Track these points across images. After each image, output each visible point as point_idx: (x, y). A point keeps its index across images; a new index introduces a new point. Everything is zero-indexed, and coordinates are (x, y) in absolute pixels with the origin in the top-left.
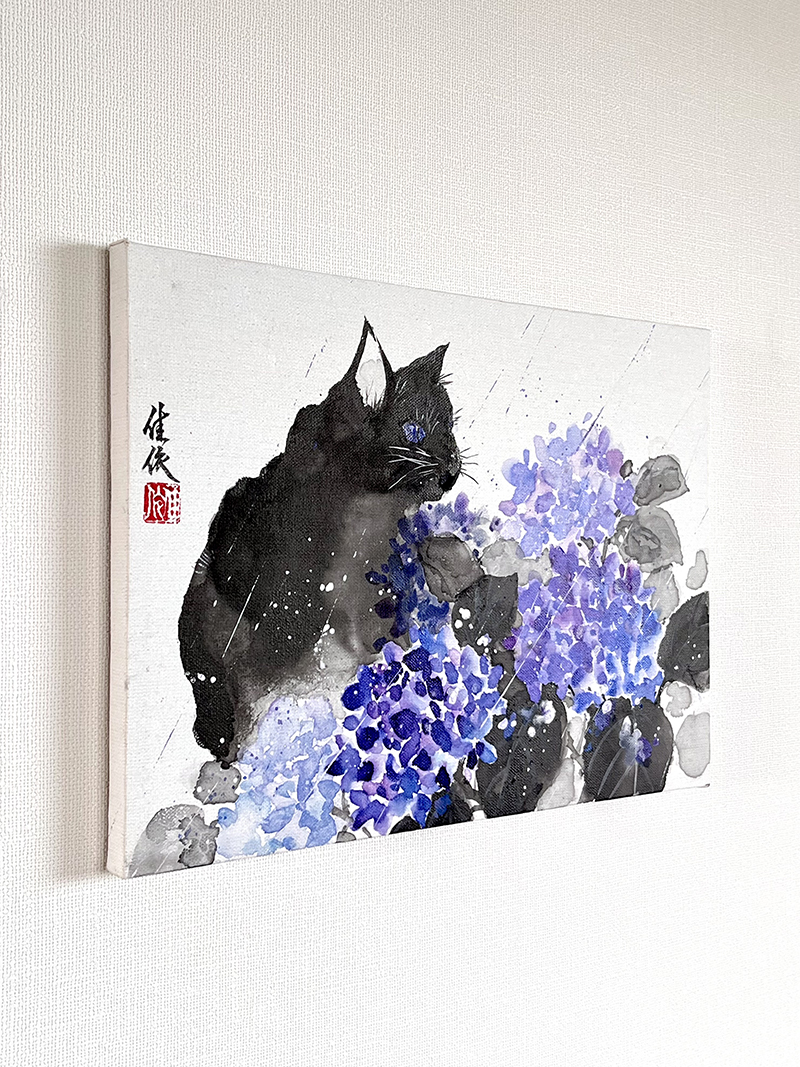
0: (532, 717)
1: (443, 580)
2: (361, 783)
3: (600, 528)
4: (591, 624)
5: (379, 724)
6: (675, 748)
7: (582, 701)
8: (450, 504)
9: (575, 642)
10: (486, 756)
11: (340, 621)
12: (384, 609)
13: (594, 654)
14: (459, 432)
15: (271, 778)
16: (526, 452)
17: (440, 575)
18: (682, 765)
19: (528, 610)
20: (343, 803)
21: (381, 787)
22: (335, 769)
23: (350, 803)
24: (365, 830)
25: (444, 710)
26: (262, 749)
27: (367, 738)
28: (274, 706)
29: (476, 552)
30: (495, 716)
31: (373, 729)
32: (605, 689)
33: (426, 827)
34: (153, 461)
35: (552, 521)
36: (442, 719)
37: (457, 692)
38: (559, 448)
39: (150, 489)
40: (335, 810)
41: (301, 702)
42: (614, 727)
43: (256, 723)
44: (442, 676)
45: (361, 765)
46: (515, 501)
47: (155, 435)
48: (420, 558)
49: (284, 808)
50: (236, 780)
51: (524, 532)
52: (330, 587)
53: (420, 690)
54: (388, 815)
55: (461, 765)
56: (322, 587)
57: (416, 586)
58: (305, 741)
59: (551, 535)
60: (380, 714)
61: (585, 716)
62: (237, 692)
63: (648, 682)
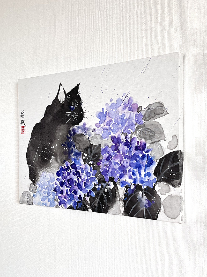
0: (106, 186)
1: (80, 146)
2: (60, 195)
3: (129, 129)
4: (126, 160)
5: (65, 181)
6: (162, 206)
7: (123, 184)
8: (81, 126)
9: (120, 165)
10: (92, 194)
11: (56, 155)
12: (65, 153)
13: (128, 169)
14: (83, 106)
15: (42, 189)
16: (103, 109)
17: (79, 144)
18: (166, 213)
19: (104, 154)
20: (57, 198)
21: (65, 197)
22: (55, 190)
23: (58, 199)
24: (61, 206)
25: (80, 180)
26: (41, 183)
27: (62, 184)
28: (43, 173)
29: (88, 138)
30: (94, 184)
31: (63, 182)
32: (132, 181)
33: (76, 210)
34: (22, 122)
35: (112, 128)
36: (80, 182)
37: (84, 176)
38: (114, 106)
39: (22, 127)
40: (55, 200)
41: (48, 173)
42: (136, 193)
43: (39, 177)
44: (80, 171)
45: (61, 190)
46: (100, 123)
47: (22, 116)
48: (74, 140)
49: (45, 197)
50: (36, 188)
51: (103, 132)
52: (53, 147)
53: (74, 174)
54: (67, 204)
55: (85, 195)
56: (52, 147)
57: (73, 147)
58: (49, 182)
59: (112, 132)
60: (65, 179)
61: (124, 189)
62: (36, 170)
63: (150, 181)
